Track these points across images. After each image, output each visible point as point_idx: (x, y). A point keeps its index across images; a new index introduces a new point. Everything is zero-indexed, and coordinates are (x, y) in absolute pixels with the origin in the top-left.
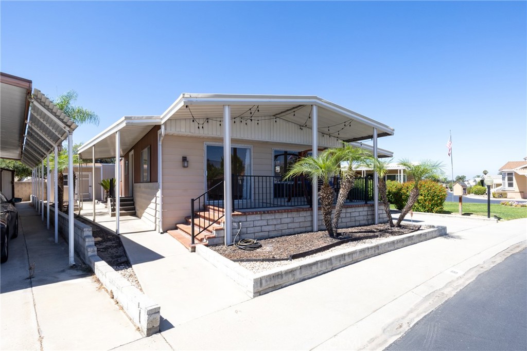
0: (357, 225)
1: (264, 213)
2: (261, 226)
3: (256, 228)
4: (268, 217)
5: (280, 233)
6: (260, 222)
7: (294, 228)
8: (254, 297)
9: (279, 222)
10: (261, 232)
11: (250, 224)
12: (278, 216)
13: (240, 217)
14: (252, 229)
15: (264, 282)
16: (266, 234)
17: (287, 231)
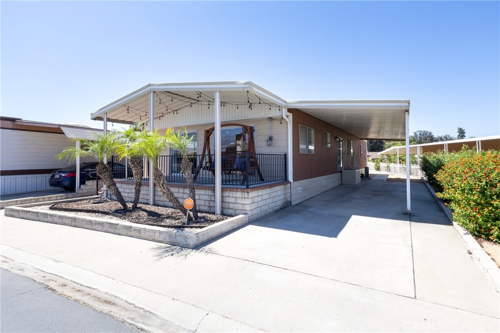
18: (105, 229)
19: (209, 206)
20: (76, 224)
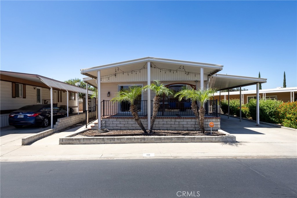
0: (185, 130)
1: (118, 118)
2: (117, 124)
3: (114, 125)
4: (120, 120)
5: (127, 128)
6: (116, 122)
7: (136, 127)
8: (59, 144)
9: (127, 123)
10: (117, 126)
11: (111, 123)
12: (126, 120)
13: (106, 119)
14: (112, 125)
15: (64, 140)
16: (119, 128)
17: (131, 128)
18: (173, 141)
19: (194, 127)
20: (145, 141)
